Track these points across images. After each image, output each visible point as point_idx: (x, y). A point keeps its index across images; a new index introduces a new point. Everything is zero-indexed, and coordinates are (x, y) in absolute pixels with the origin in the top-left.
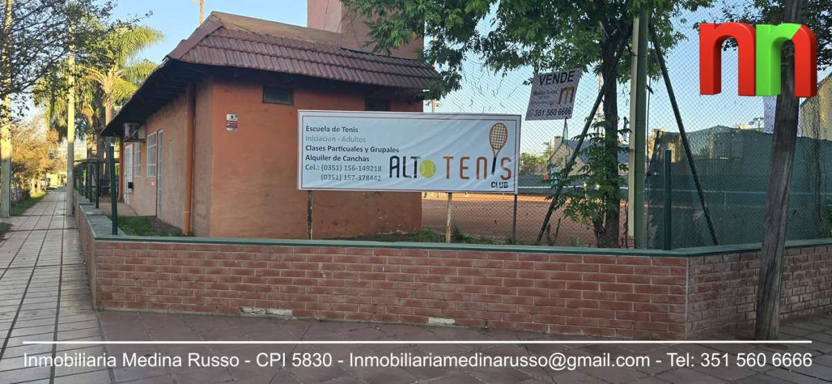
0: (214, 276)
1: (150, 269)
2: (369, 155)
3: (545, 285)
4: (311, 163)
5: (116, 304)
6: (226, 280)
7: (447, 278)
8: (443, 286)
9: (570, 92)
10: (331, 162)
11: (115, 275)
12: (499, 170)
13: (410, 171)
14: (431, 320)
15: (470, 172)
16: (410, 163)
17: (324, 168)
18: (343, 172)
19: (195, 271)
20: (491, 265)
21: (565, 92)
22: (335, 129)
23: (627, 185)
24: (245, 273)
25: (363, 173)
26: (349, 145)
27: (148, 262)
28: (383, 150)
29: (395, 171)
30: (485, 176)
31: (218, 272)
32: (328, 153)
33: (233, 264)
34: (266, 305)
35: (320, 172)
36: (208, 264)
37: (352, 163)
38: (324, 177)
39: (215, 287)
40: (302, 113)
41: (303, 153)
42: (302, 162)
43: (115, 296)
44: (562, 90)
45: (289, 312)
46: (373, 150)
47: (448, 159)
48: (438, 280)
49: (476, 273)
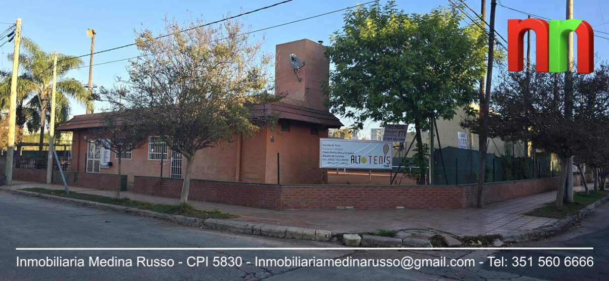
0: (326, 197)
1: (302, 195)
2: (344, 155)
3: (429, 195)
4: (324, 158)
5: (290, 208)
6: (331, 198)
7: (402, 195)
8: (401, 197)
9: (404, 133)
10: (331, 158)
11: (290, 198)
12: (386, 161)
13: (358, 161)
14: (397, 207)
15: (377, 162)
16: (358, 158)
17: (329, 159)
18: (335, 161)
19: (320, 195)
20: (414, 190)
21: (401, 133)
22: (333, 146)
23: (428, 166)
24: (338, 195)
25: (342, 162)
26: (338, 151)
27: (302, 193)
28: (349, 153)
29: (353, 161)
30: (384, 162)
31: (328, 195)
32: (330, 154)
33: (334, 193)
34: (344, 206)
35: (327, 161)
36: (324, 193)
37: (338, 158)
38: (329, 163)
39: (327, 200)
40: (321, 139)
41: (321, 154)
42: (321, 157)
43: (289, 205)
44: (400, 132)
45: (352, 207)
46: (345, 153)
47: (370, 157)
48: (399, 195)
49: (410, 193)
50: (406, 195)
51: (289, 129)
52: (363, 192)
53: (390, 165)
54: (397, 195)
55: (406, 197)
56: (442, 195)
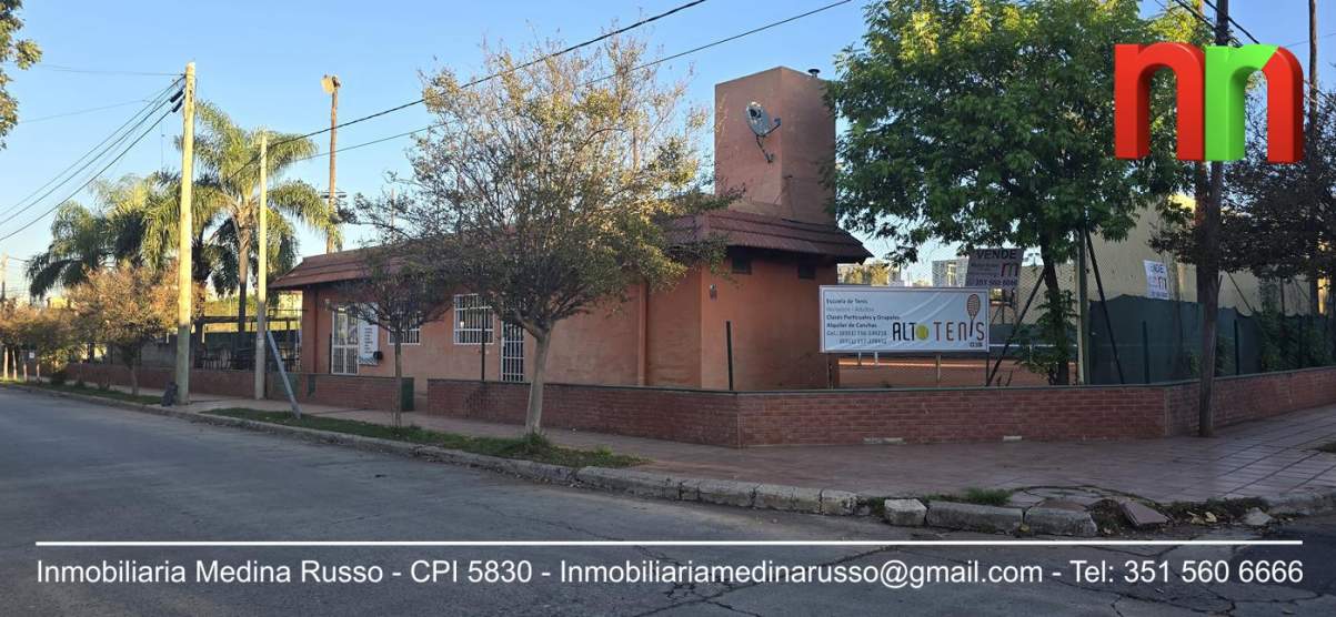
0: (840, 417)
1: (785, 414)
2: (877, 322)
3: (1081, 409)
4: (832, 329)
5: (758, 442)
6: (850, 419)
7: (1016, 409)
8: (1014, 414)
9: (1014, 267)
10: (847, 329)
11: (756, 420)
12: (975, 333)
13: (909, 335)
14: (1006, 438)
15: (954, 335)
16: (908, 328)
17: (842, 333)
18: (857, 337)
19: (824, 414)
20: (1045, 399)
21: (1007, 268)
22: (850, 302)
23: (1076, 343)
24: (867, 412)
25: (875, 337)
26: (862, 314)
27: (784, 408)
28: (887, 318)
29: (897, 335)
30: (971, 335)
31: (843, 413)
32: (844, 321)
33: (855, 407)
34: (883, 436)
35: (839, 338)
36: (835, 407)
37: (864, 329)
38: (842, 341)
39: (841, 424)
40: (823, 288)
41: (824, 321)
42: (824, 329)
43: (757, 436)
44: (1004, 266)
45: (900, 439)
46: (879, 317)
47: (938, 324)
48: (1010, 410)
49: (1036, 404)
50: (1026, 410)
51: (750, 268)
52: (923, 404)
53: (983, 342)
54: (1004, 411)
55: (1026, 414)
56: (1111, 408)
